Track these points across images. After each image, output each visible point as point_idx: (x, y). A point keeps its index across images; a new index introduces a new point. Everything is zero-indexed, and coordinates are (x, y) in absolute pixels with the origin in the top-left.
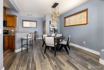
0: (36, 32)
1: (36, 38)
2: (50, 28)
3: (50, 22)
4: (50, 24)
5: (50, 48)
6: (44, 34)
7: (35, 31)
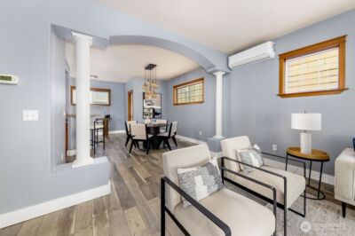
0: (108, 117)
1: (110, 132)
2: (144, 108)
3: (144, 94)
4: (144, 98)
5: (141, 143)
6: (130, 120)
7: (107, 114)
